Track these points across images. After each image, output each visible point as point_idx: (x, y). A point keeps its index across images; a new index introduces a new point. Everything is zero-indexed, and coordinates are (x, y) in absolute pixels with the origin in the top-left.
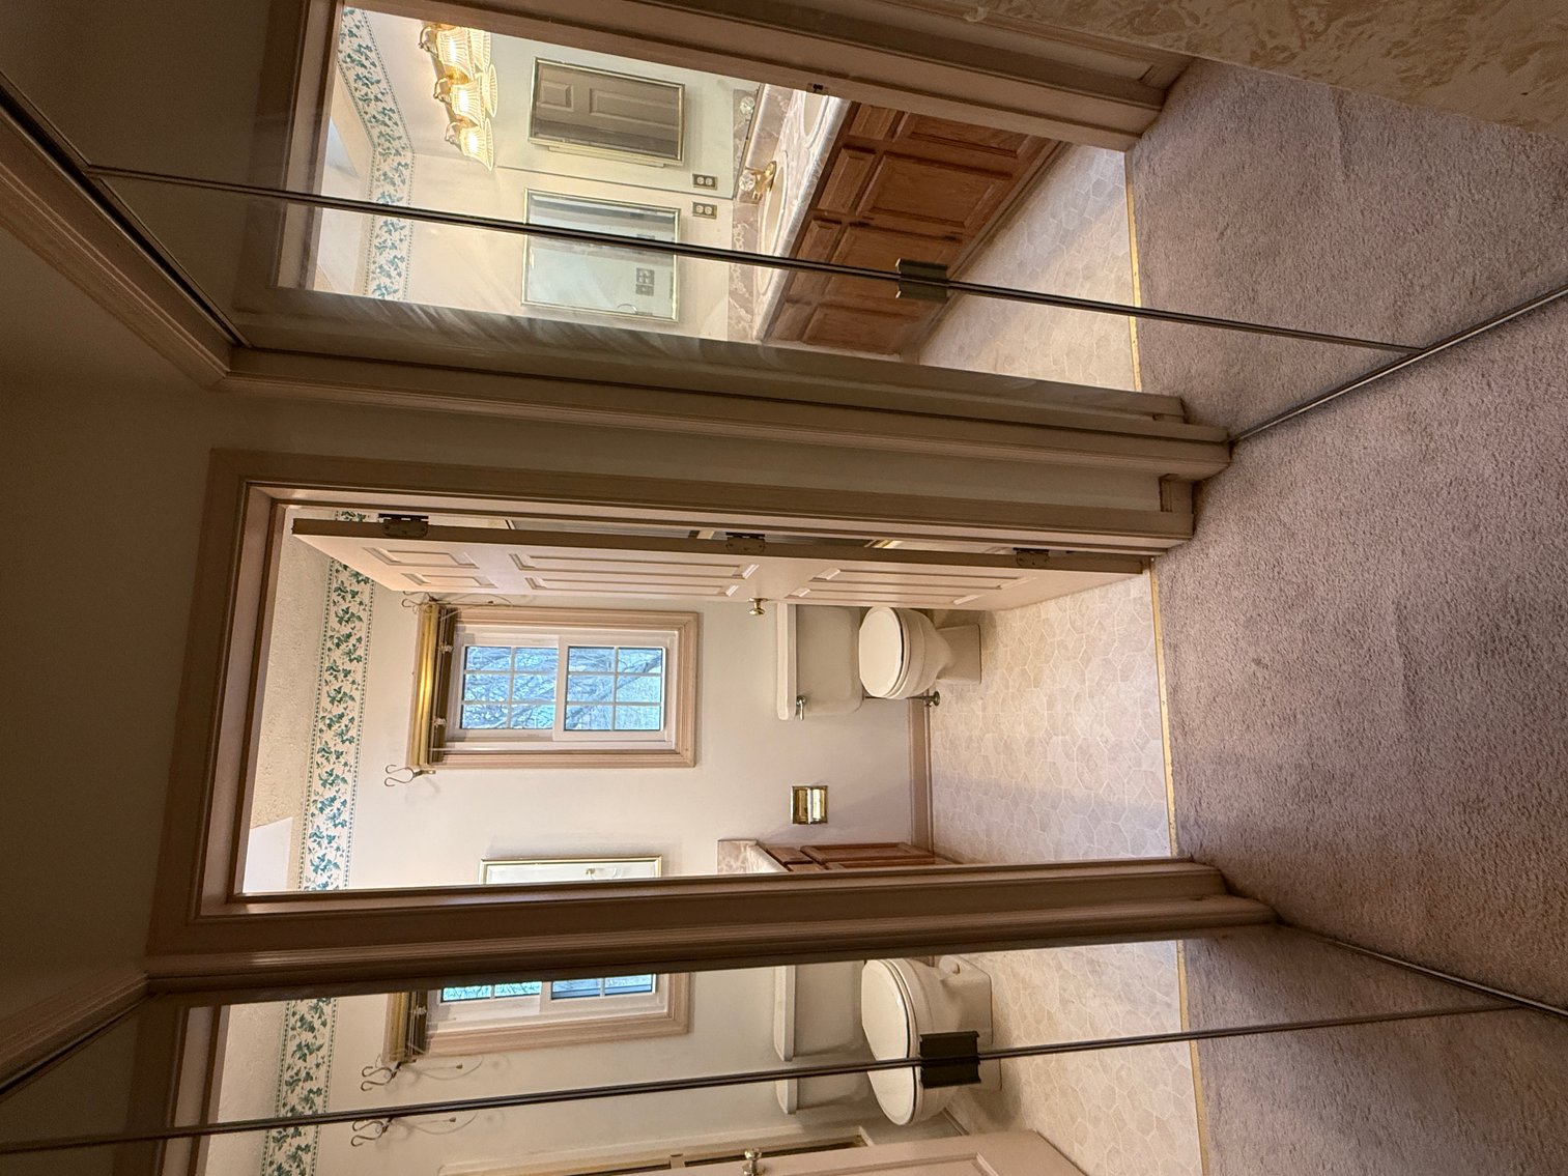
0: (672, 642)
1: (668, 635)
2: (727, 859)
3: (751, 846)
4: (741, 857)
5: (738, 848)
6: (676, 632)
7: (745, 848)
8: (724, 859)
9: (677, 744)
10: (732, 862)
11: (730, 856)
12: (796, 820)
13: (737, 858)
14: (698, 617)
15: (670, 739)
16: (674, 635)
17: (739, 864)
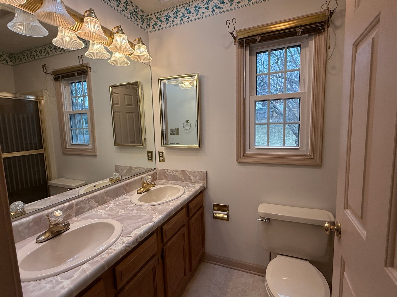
0: (303, 151)
1: (307, 149)
2: (199, 175)
3: (204, 185)
4: (200, 181)
5: (203, 180)
6: (309, 154)
7: (204, 183)
8: (200, 174)
9: (248, 154)
10: (198, 177)
11: (200, 177)
12: (215, 205)
13: (200, 179)
14: (319, 165)
15: (251, 151)
16: (307, 153)
17: (197, 180)
